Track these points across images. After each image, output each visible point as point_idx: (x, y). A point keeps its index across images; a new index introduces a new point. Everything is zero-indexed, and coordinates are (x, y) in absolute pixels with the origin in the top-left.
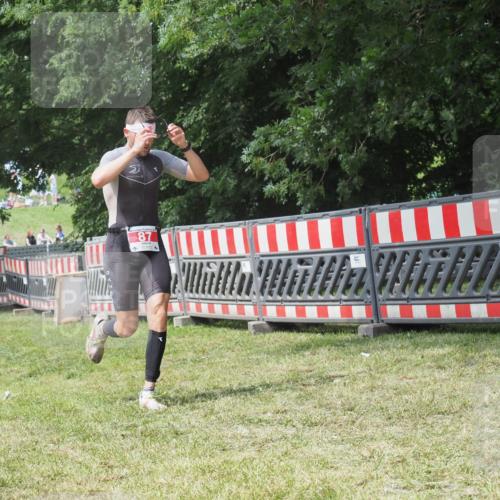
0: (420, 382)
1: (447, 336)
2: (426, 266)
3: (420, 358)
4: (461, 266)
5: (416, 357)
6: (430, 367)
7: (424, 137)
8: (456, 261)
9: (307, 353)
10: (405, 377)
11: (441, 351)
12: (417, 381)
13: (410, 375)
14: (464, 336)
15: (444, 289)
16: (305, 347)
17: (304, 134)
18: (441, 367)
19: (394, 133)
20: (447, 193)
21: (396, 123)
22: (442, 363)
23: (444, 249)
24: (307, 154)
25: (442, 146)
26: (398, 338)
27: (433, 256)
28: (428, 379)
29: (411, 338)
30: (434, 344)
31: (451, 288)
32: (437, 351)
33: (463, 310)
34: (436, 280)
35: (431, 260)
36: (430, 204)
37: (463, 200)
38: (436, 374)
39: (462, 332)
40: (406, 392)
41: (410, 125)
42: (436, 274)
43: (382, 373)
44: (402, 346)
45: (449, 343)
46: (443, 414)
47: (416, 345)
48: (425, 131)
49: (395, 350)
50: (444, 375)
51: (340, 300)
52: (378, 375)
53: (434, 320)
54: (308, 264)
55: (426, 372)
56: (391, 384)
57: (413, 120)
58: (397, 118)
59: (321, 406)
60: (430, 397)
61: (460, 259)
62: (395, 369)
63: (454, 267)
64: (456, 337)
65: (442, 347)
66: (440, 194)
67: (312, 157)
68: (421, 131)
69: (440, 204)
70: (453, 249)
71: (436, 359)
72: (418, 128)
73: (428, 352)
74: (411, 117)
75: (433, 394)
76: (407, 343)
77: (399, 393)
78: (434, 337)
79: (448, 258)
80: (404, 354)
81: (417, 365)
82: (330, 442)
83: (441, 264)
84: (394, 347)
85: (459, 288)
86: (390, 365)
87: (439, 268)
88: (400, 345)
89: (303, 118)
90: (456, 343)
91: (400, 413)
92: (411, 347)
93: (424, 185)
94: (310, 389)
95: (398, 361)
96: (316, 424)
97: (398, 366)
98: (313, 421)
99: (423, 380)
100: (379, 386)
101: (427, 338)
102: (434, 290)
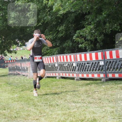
2: (118, 64)
3: (117, 87)
9: (89, 86)
10: (113, 92)
13: (115, 91)
16: (89, 84)
17: (89, 32)
21: (111, 29)
24: (89, 37)
29: (115, 82)
32: (121, 85)
34: (121, 68)
35: (120, 63)
36: (119, 49)
40: (113, 95)
42: (121, 66)
43: (107, 90)
44: (112, 84)
47: (116, 84)
51: (97, 73)
52: (106, 91)
53: (120, 78)
54: (89, 64)
55: (118, 90)
56: (110, 93)
58: (111, 28)
59: (93, 99)
62: (111, 90)
67: (90, 38)
71: (121, 87)
72: (116, 31)
73: (119, 85)
74: (115, 28)
77: (112, 96)
78: (120, 82)
80: (113, 86)
81: (116, 89)
82: (95, 107)
84: (110, 84)
86: (109, 89)
89: (88, 28)
91: (112, 100)
94: (90, 94)
95: (111, 88)
96: (91, 103)
97: (112, 89)
98: (91, 102)
99: (118, 92)
100: (107, 94)
101: (118, 82)
102: (120, 70)
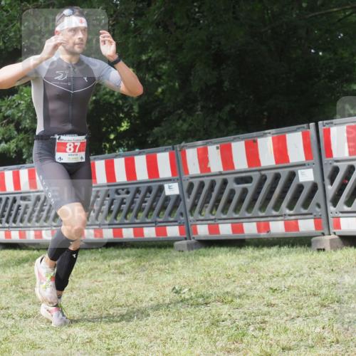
0: (106, 284)
1: (127, 251)
2: (113, 200)
3: (107, 267)
4: (138, 201)
5: (104, 266)
6: (113, 273)
7: (115, 109)
8: (134, 197)
9: (26, 265)
10: (96, 281)
11: (122, 262)
12: (104, 283)
13: (100, 279)
14: (138, 251)
15: (126, 217)
16: (26, 260)
17: (26, 106)
18: (121, 273)
19: (93, 105)
20: (131, 148)
21: (94, 98)
22: (122, 270)
23: (127, 188)
24: (28, 121)
25: (128, 115)
26: (93, 252)
27: (119, 194)
28: (111, 282)
29: (102, 252)
30: (117, 257)
31: (131, 216)
32: (119, 262)
33: (138, 232)
34: (119, 211)
35: (117, 196)
36: (116, 156)
37: (139, 154)
38: (118, 278)
39: (138, 248)
40: (95, 292)
41: (105, 100)
42: (120, 206)
43: (79, 278)
44: (95, 259)
45: (128, 256)
46: (121, 306)
47: (105, 258)
48: (116, 105)
49: (90, 261)
50: (123, 278)
52: (76, 280)
53: (118, 239)
54: (29, 200)
55: (111, 277)
56: (85, 286)
57: (107, 96)
58: (95, 95)
59: (34, 303)
60: (113, 295)
61: (137, 195)
62: (89, 275)
63: (132, 202)
64: (133, 251)
65: (123, 258)
66: (126, 149)
67: (32, 122)
68: (113, 105)
69: (123, 156)
70: (132, 188)
71: (118, 268)
72: (110, 103)
73: (114, 262)
74: (105, 95)
75: (115, 292)
76: (98, 256)
77: (91, 293)
78: (118, 252)
79: (128, 195)
80: (96, 264)
81: (105, 272)
82: (39, 329)
83: (123, 199)
84: (89, 259)
85: (136, 216)
86: (85, 272)
87: (122, 202)
88: (93, 258)
89: (25, 95)
90: (133, 255)
91: (91, 307)
92: (102, 259)
93: (114, 142)
94: (27, 291)
95: (91, 269)
96: (30, 317)
97: (92, 273)
98: (28, 314)
99: (108, 282)
100: (77, 288)
101: (113, 252)
102: (118, 218)
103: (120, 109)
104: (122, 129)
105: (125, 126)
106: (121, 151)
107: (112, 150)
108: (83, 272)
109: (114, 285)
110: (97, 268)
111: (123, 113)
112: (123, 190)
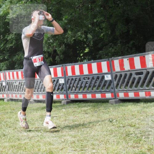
0: (80, 118)
1: (89, 104)
2: (82, 82)
3: (80, 111)
4: (93, 82)
5: (79, 110)
6: (83, 113)
7: (82, 43)
8: (92, 81)
10: (76, 117)
11: (87, 108)
12: (79, 118)
13: (77, 116)
14: (94, 104)
15: (88, 90)
17: (45, 42)
18: (86, 113)
19: (73, 42)
20: (89, 60)
21: (74, 38)
22: (87, 112)
23: (89, 77)
24: (46, 48)
25: (88, 46)
26: (74, 104)
27: (85, 80)
28: (82, 117)
29: (78, 104)
30: (85, 106)
31: (90, 89)
32: (85, 109)
33: (94, 96)
34: (85, 87)
35: (84, 80)
36: (84, 63)
37: (94, 62)
38: (85, 116)
39: (93, 103)
40: (76, 121)
41: (78, 39)
42: (85, 85)
43: (69, 115)
44: (75, 107)
45: (89, 106)
46: (87, 128)
47: (79, 107)
48: (83, 41)
49: (73, 108)
50: (87, 116)
51: (56, 93)
52: (67, 116)
53: (85, 99)
55: (82, 115)
56: (71, 119)
57: (79, 38)
58: (74, 37)
61: (93, 80)
62: (72, 114)
63: (91, 83)
64: (91, 104)
65: (87, 107)
66: (87, 60)
67: (47, 49)
69: (87, 63)
70: (91, 77)
71: (85, 111)
72: (80, 40)
73: (83, 109)
74: (78, 37)
75: (84, 121)
76: (76, 106)
77: (74, 122)
78: (85, 104)
79: (89, 80)
80: (76, 109)
81: (79, 113)
82: (52, 137)
83: (87, 82)
84: (72, 107)
85: (92, 89)
87: (86, 83)
88: (74, 107)
89: (45, 37)
90: (91, 106)
92: (78, 107)
93: (83, 57)
95: (74, 112)
96: (48, 132)
97: (74, 113)
98: (47, 130)
99: (81, 117)
100: (68, 120)
101: (83, 104)
102: (84, 90)
103: (85, 43)
104: (86, 52)
105: (87, 50)
106: (85, 61)
107: (82, 60)
108: (70, 113)
109: (84, 118)
110: (76, 111)
111: (86, 44)
112: (86, 78)
